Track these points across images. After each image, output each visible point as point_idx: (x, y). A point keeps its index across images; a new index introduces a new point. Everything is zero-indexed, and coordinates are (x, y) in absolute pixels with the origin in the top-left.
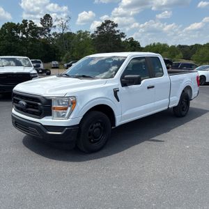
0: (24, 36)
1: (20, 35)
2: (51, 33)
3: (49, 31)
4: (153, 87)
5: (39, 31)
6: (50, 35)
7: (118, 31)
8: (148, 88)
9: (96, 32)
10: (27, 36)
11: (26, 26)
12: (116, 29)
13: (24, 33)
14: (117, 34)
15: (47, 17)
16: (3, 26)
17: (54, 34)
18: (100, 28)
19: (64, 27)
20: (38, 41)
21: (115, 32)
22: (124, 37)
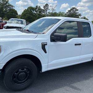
0: (36, 13)
1: (34, 12)
2: (47, 12)
3: (47, 11)
4: (80, 44)
5: (42, 11)
6: (46, 13)
7: (78, 13)
8: (76, 45)
9: (67, 13)
10: (37, 13)
11: (37, 8)
12: (77, 12)
13: (36, 11)
14: (77, 14)
15: (47, 5)
16: (28, 8)
17: (48, 13)
18: (69, 11)
19: (53, 10)
20: (41, 15)
21: (77, 13)
22: (80, 16)
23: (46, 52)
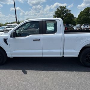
23: (7, 44)
